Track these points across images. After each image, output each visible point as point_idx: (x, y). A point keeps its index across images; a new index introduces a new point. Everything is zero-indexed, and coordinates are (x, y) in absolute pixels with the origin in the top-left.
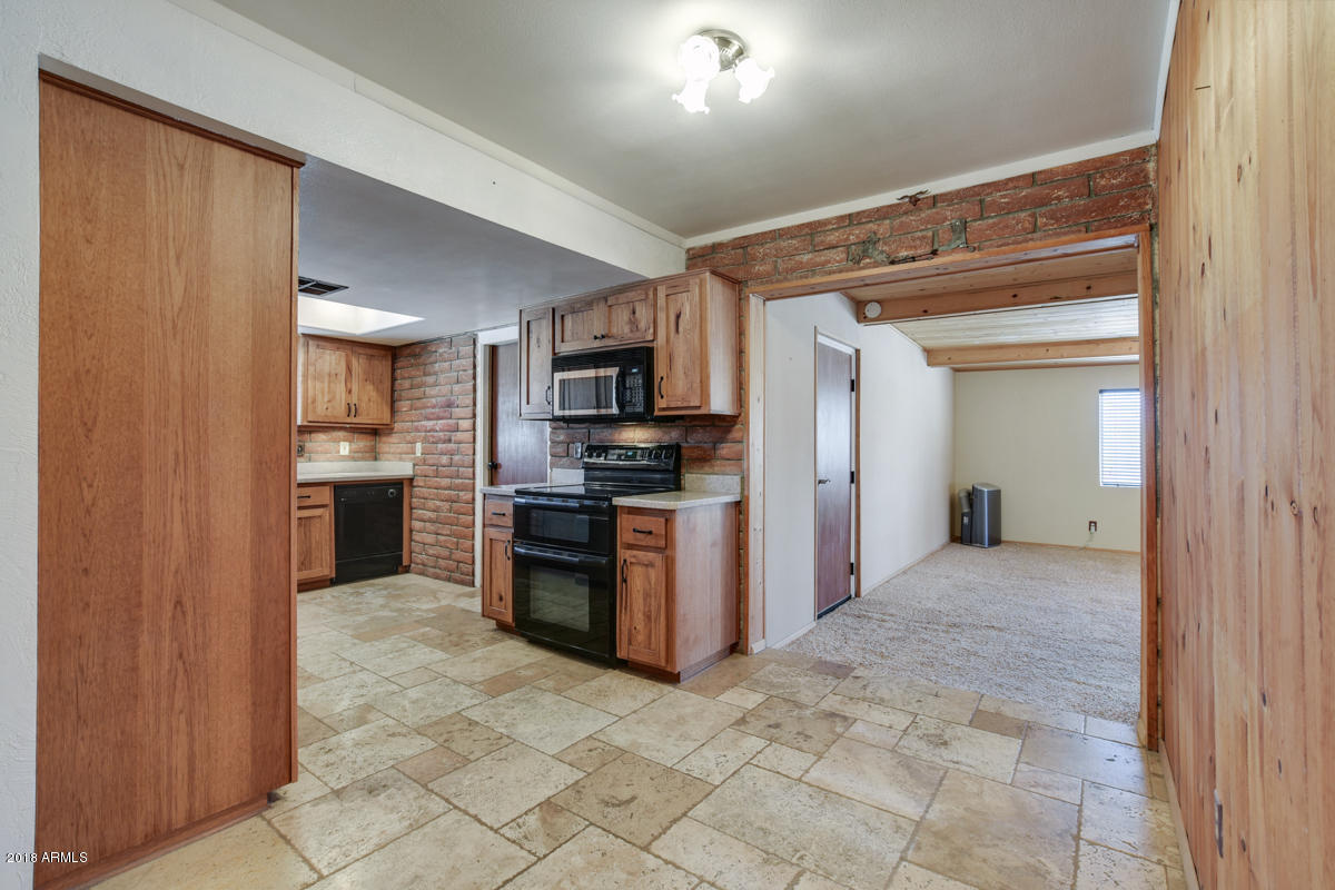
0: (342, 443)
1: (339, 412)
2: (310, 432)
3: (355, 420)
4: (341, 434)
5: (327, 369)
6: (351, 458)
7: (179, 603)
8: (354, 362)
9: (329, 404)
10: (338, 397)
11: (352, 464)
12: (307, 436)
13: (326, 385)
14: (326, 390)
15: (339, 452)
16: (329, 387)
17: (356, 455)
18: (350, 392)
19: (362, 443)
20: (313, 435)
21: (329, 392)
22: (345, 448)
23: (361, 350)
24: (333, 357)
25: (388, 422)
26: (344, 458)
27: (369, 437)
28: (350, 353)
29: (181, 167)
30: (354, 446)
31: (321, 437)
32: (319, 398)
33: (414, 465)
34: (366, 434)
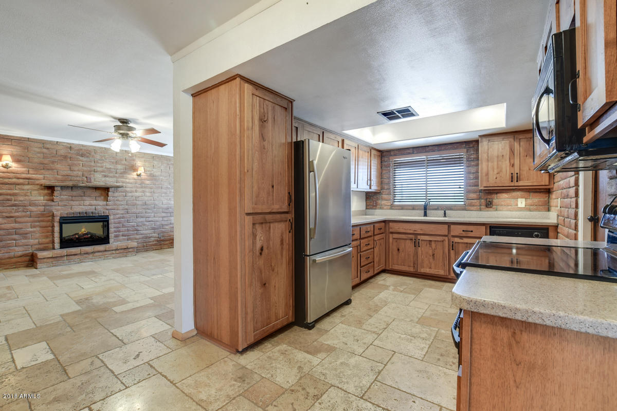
0: (519, 200)
1: (505, 181)
2: (497, 193)
3: (516, 184)
4: (519, 193)
5: (496, 153)
6: (528, 209)
8: (516, 145)
9: (498, 175)
10: (504, 170)
11: (528, 213)
12: (495, 196)
13: (495, 163)
14: (496, 167)
15: (517, 205)
16: (498, 164)
17: (532, 207)
18: (513, 165)
19: (537, 199)
20: (498, 195)
21: (498, 168)
22: (522, 203)
23: (521, 136)
24: (500, 145)
25: (547, 184)
26: (521, 209)
27: (541, 195)
28: (512, 140)
30: (530, 201)
31: (505, 195)
32: (491, 173)
33: (558, 216)
34: (540, 192)
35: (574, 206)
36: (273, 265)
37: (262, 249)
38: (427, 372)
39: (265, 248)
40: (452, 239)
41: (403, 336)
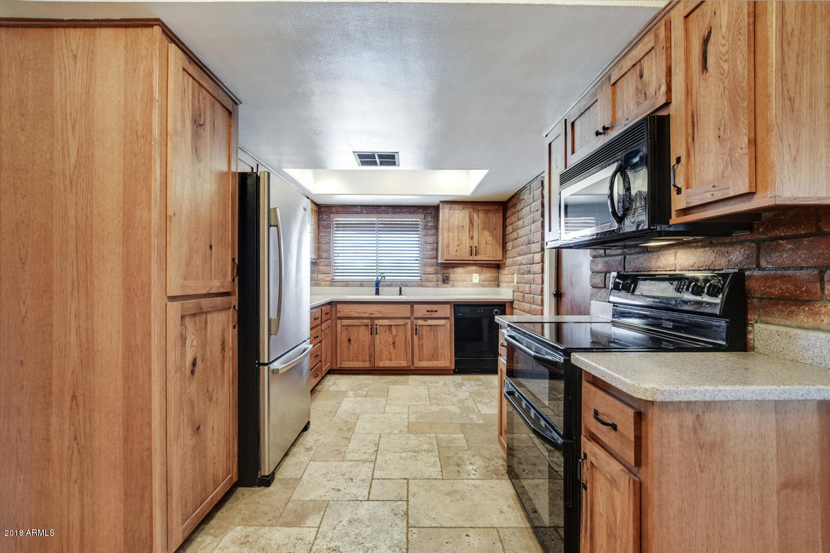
0: (474, 275)
1: (464, 254)
2: (453, 267)
3: (475, 258)
4: (474, 268)
5: (456, 223)
6: (481, 285)
7: (74, 397)
8: (475, 216)
9: (458, 248)
10: (464, 242)
11: (482, 289)
12: (451, 270)
13: (456, 234)
14: (456, 238)
15: (472, 281)
16: (458, 235)
17: (484, 283)
18: (472, 238)
19: (488, 274)
20: (455, 269)
21: (458, 239)
22: (476, 278)
23: (480, 208)
24: (461, 214)
25: (501, 259)
26: (475, 285)
27: (492, 270)
28: (472, 210)
29: (75, 57)
30: (483, 277)
31: (460, 270)
32: (451, 244)
33: (514, 292)
34: (492, 267)
35: (540, 282)
36: (210, 389)
37: (194, 364)
38: (457, 492)
39: (198, 361)
40: (416, 322)
41: (404, 455)
